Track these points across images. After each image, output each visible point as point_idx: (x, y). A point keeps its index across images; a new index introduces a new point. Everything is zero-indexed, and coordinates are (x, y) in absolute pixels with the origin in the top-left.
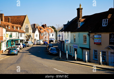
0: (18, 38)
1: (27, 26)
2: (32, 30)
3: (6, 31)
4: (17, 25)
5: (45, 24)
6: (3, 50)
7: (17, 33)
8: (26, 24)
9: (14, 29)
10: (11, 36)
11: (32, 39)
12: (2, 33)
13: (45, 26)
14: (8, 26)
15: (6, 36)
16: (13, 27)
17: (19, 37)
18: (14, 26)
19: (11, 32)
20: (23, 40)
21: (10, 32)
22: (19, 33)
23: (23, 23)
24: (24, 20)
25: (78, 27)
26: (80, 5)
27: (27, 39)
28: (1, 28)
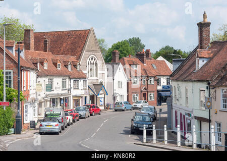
0: (67, 92)
1: (92, 59)
2: (106, 70)
3: (38, 76)
6: (29, 124)
7: (65, 78)
8: (90, 53)
9: (59, 69)
10: (49, 88)
11: (106, 93)
12: (27, 83)
13: (145, 55)
14: (42, 63)
15: (37, 88)
16: (55, 64)
17: (69, 90)
18: (57, 61)
19: (51, 77)
20: (82, 97)
21: (48, 78)
22: (70, 78)
23: (82, 51)
24: (84, 44)
25: (196, 70)
26: (205, 16)
27: (91, 93)
28: (25, 72)
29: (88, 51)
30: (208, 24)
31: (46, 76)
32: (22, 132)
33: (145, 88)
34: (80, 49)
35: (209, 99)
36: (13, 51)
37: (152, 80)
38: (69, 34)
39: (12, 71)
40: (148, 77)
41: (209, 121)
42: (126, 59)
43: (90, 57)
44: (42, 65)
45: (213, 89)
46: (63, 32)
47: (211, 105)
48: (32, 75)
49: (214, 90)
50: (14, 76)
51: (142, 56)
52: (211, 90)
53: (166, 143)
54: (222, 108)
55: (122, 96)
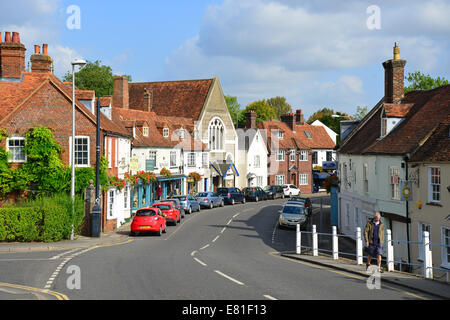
0: (177, 170)
1: (216, 122)
2: (237, 139)
3: (132, 147)
4: (177, 121)
5: (294, 112)
6: (115, 220)
8: (212, 114)
9: (166, 137)
10: (152, 163)
11: (236, 173)
12: (113, 156)
13: (295, 118)
14: (140, 126)
15: (131, 164)
16: (160, 129)
17: (181, 168)
18: (163, 124)
19: (154, 150)
21: (149, 150)
22: (183, 151)
23: (201, 110)
24: (204, 100)
25: (382, 137)
26: (395, 50)
27: (215, 174)
28: (110, 140)
29: (210, 111)
30: (402, 63)
31: (146, 147)
32: (102, 234)
33: (294, 167)
34: (198, 108)
35: (407, 184)
36: (90, 106)
37: (305, 154)
38: (183, 85)
39: (88, 138)
40: (298, 149)
41: (407, 220)
42: (266, 123)
43: (213, 120)
44: (141, 130)
45: (413, 166)
46: (173, 82)
47: (411, 193)
48: (123, 145)
49: (415, 169)
50: (91, 146)
51: (290, 120)
52: (411, 170)
53: (336, 256)
54: (431, 199)
55: (260, 178)
